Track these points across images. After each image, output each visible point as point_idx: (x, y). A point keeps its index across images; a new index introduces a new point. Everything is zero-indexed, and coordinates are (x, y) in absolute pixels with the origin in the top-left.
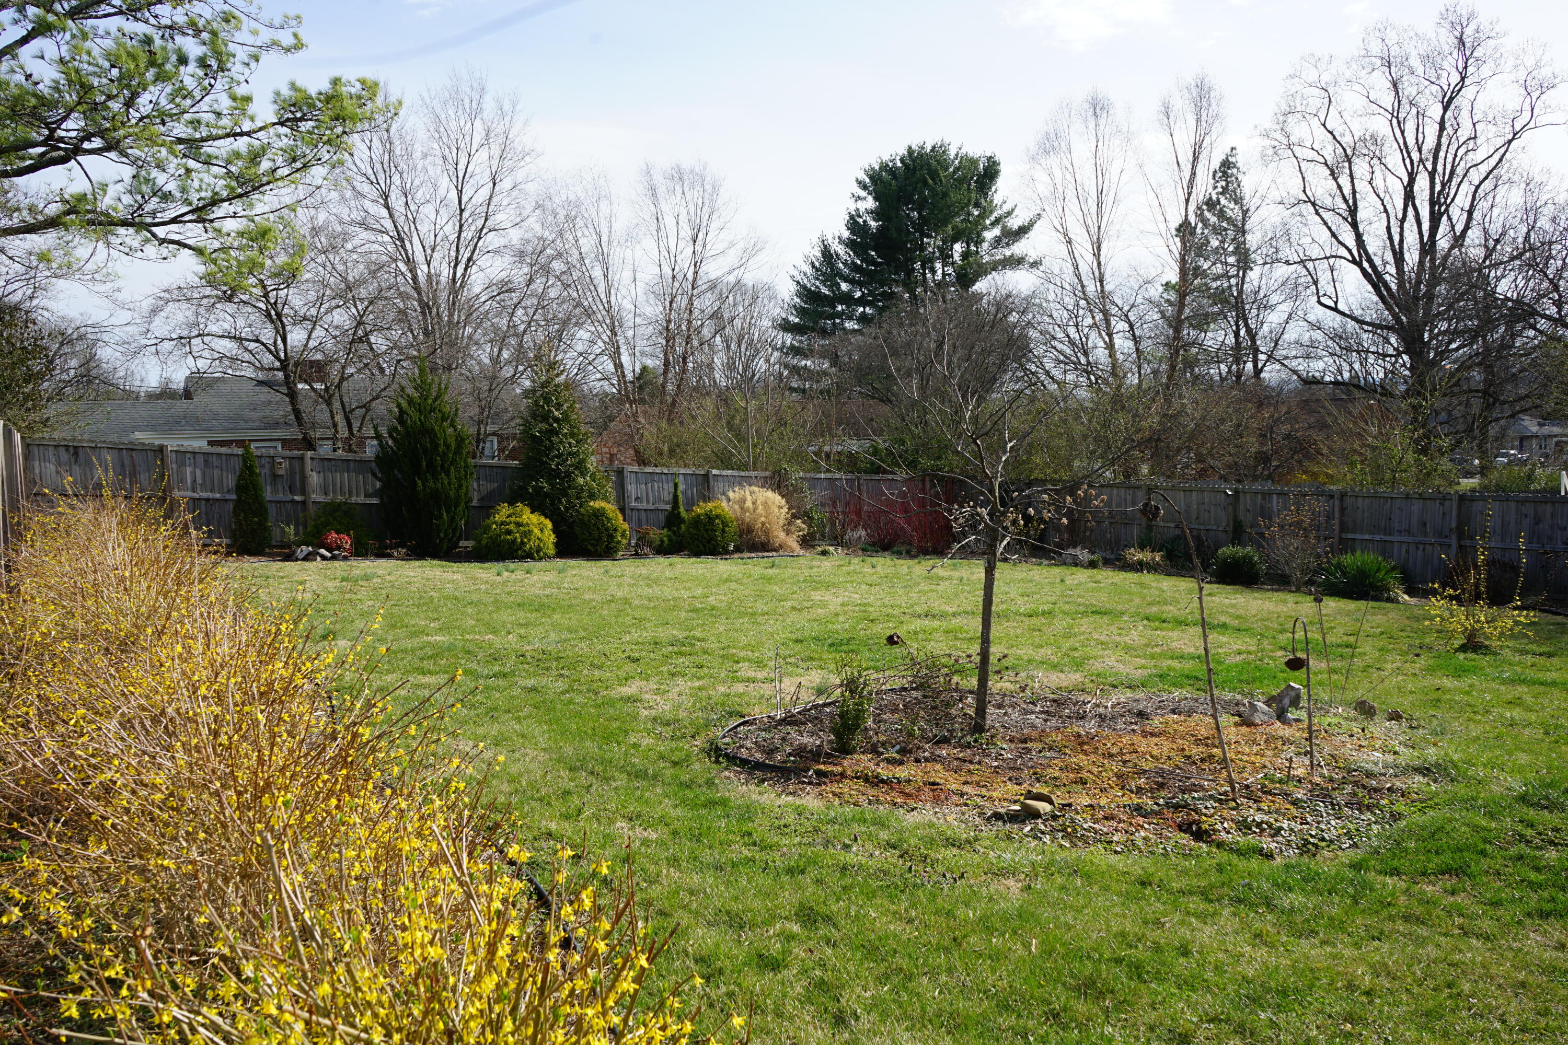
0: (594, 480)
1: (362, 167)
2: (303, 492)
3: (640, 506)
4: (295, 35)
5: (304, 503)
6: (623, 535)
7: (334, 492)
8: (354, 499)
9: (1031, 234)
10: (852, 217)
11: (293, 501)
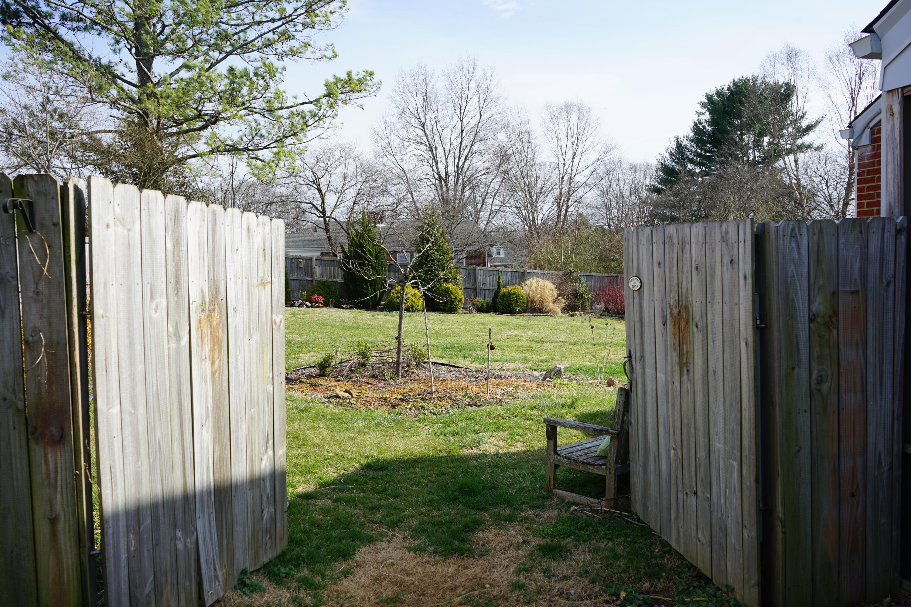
0: (450, 273)
1: (412, 109)
2: (312, 276)
3: (485, 288)
4: (333, 51)
5: (312, 281)
6: (460, 301)
7: (327, 276)
8: (335, 280)
9: (816, 130)
10: (696, 124)
11: (307, 280)
